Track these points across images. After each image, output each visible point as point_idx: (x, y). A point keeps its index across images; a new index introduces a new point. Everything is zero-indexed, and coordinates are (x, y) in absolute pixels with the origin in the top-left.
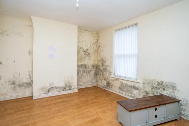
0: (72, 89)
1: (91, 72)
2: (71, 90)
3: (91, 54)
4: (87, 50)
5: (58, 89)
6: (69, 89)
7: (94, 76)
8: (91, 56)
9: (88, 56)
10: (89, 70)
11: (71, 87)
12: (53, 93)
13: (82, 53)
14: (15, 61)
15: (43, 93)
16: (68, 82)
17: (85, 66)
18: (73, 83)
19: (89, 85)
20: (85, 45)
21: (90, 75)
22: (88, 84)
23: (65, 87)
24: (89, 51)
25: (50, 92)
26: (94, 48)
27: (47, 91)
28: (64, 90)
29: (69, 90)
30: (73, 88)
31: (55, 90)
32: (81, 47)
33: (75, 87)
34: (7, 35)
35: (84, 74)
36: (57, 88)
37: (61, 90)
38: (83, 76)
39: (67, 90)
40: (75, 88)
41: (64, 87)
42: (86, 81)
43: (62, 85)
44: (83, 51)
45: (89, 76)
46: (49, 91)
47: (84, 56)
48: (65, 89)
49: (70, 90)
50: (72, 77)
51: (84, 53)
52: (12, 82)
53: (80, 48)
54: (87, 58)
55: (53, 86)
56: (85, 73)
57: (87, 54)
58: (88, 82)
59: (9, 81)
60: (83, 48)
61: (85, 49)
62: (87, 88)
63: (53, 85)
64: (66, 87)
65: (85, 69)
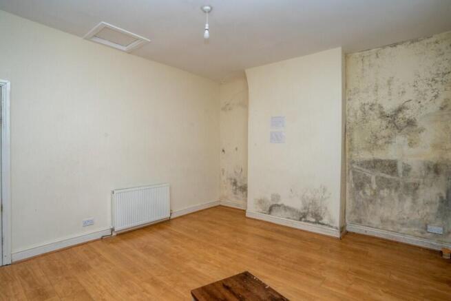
0: (323, 224)
1: (421, 192)
2: (320, 226)
3: (420, 123)
4: (400, 110)
5: (288, 213)
6: (314, 220)
7: (439, 210)
8: (421, 130)
9: (405, 130)
10: (411, 180)
11: (321, 219)
12: (278, 218)
13: (376, 123)
14: (236, 149)
15: (261, 210)
16: (314, 203)
17: (392, 166)
18: (326, 208)
19: (410, 237)
20: (390, 94)
21: (414, 201)
22: (404, 230)
23: (304, 213)
24: (408, 114)
25: (272, 213)
26: (436, 97)
27: (268, 209)
28: (300, 220)
29: (313, 223)
30: (325, 220)
31: (283, 212)
32: (372, 105)
33: (332, 221)
34: (230, 109)
35: (384, 193)
36: (286, 208)
37: (295, 217)
38: (382, 199)
39: (309, 221)
40: (331, 225)
41: (302, 212)
42: (392, 219)
43: (298, 205)
44: (383, 115)
45: (408, 203)
46: (270, 211)
47: (385, 133)
48: (303, 217)
49: (317, 225)
50: (325, 190)
51: (384, 123)
52: (233, 181)
53: (367, 107)
54: (400, 139)
55: (279, 203)
56: (388, 188)
57: (401, 122)
58: (403, 224)
59: (231, 179)
60: (381, 107)
61: (389, 107)
62: (397, 243)
63: (278, 200)
64: (308, 212)
65: (388, 176)
